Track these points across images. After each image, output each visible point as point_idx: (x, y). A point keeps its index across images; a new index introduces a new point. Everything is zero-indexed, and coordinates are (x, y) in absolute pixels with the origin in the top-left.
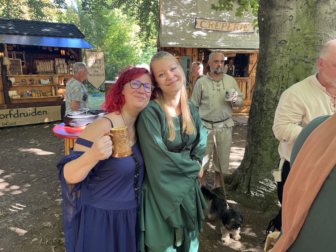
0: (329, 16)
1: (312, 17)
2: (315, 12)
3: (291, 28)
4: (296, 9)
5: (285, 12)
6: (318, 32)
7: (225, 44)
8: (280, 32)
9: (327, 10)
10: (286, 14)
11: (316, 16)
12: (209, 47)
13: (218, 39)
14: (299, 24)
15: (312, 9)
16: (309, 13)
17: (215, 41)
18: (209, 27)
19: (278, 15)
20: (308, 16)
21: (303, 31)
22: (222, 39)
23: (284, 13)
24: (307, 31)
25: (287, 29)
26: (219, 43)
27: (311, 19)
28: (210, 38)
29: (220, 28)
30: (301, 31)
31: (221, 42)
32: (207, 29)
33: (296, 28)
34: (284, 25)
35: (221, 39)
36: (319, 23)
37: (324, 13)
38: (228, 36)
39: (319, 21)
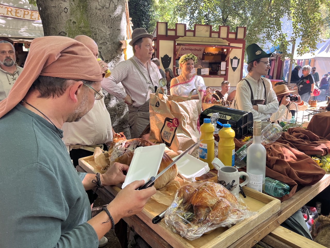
0: (99, 12)
1: (84, 11)
2: (86, 7)
3: (67, 20)
4: (69, 2)
5: (59, 3)
6: (92, 26)
7: (30, 34)
8: (58, 23)
9: (96, 6)
10: (60, 6)
11: (88, 11)
12: (10, 36)
13: (21, 28)
14: (74, 17)
15: (83, 3)
16: (81, 7)
17: (17, 30)
18: (7, 14)
19: (53, 6)
20: (81, 10)
21: (78, 25)
22: (26, 28)
23: (59, 5)
24: (82, 24)
25: (64, 21)
26: (22, 32)
27: (84, 13)
28: (10, 26)
29: (22, 16)
30: (77, 24)
31: (24, 32)
32: (5, 15)
33: (72, 21)
34: (60, 17)
35: (24, 28)
36: (91, 18)
37: (94, 8)
38: (32, 25)
39: (91, 16)
